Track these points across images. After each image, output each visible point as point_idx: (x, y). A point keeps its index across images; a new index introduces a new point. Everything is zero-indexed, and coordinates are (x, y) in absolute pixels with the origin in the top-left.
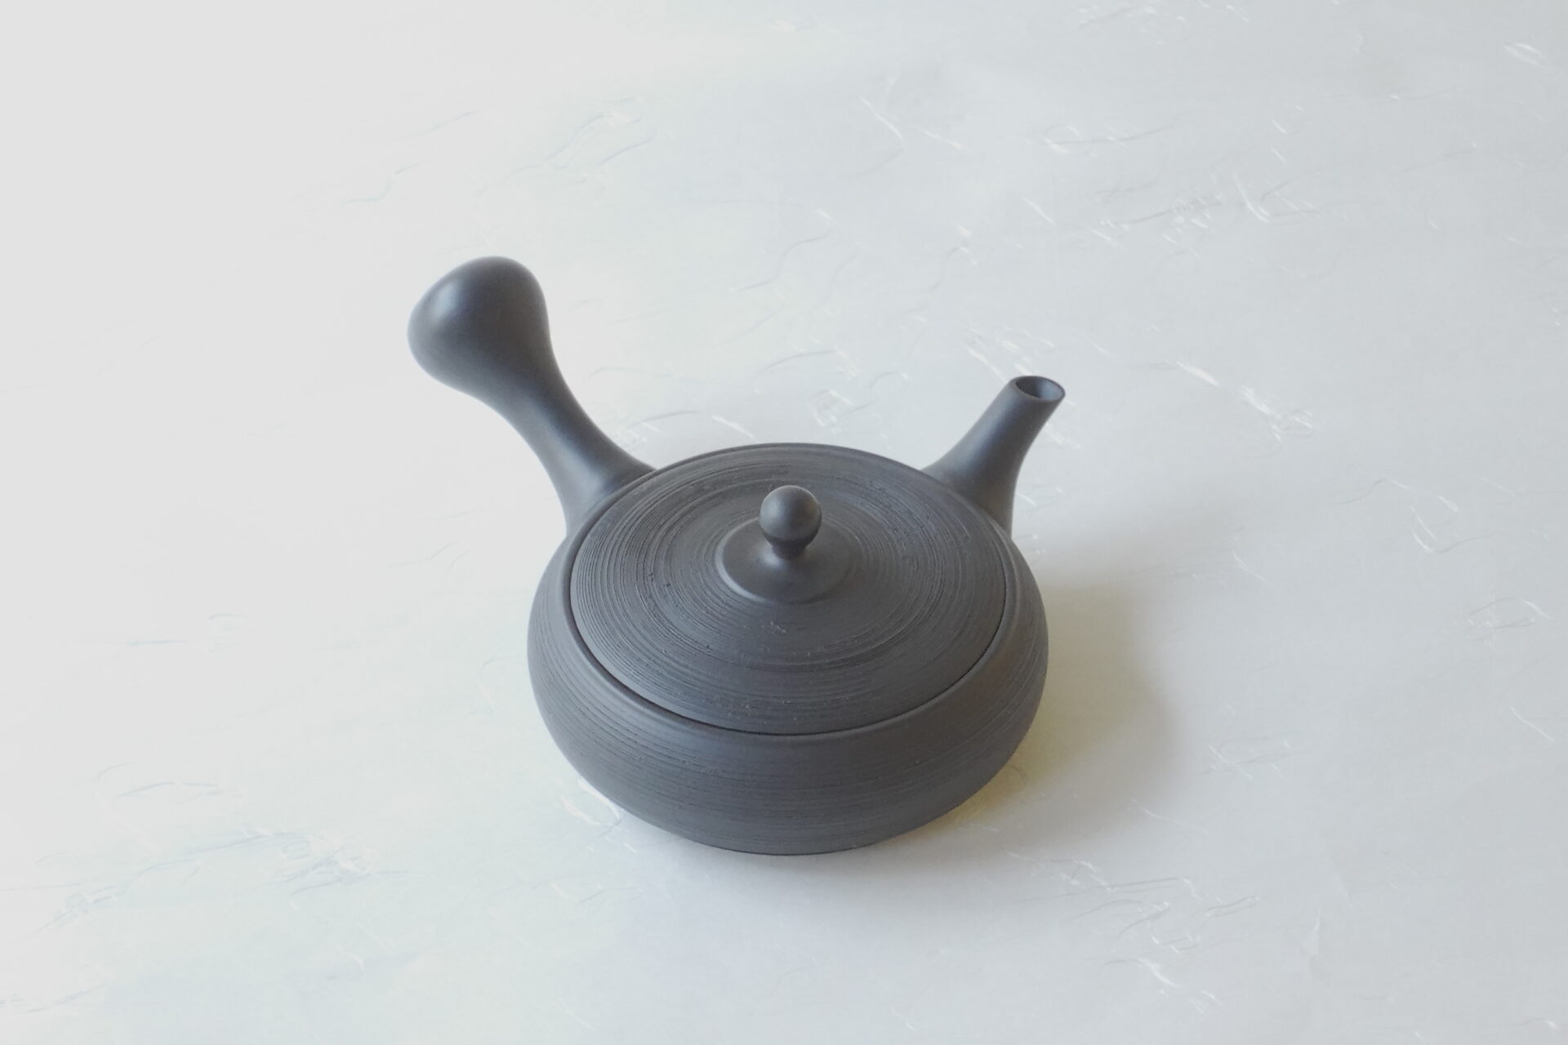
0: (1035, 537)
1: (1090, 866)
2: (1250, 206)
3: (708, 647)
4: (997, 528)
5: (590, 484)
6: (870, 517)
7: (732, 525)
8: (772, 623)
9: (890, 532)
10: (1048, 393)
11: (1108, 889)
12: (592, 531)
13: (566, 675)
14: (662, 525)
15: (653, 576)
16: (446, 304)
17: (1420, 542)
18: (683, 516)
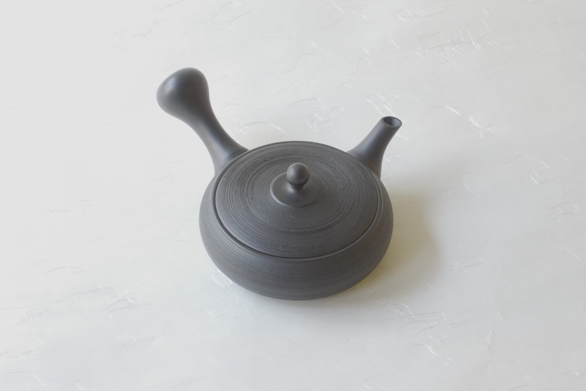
0: (390, 175)
1: (407, 307)
2: (473, 43)
3: (266, 224)
4: (375, 176)
5: (223, 155)
6: (327, 172)
7: (276, 175)
8: (290, 215)
9: (335, 179)
10: (396, 123)
11: (414, 316)
12: (224, 175)
13: (213, 232)
14: (250, 175)
15: (246, 195)
16: (171, 86)
17: (534, 180)
18: (258, 171)
